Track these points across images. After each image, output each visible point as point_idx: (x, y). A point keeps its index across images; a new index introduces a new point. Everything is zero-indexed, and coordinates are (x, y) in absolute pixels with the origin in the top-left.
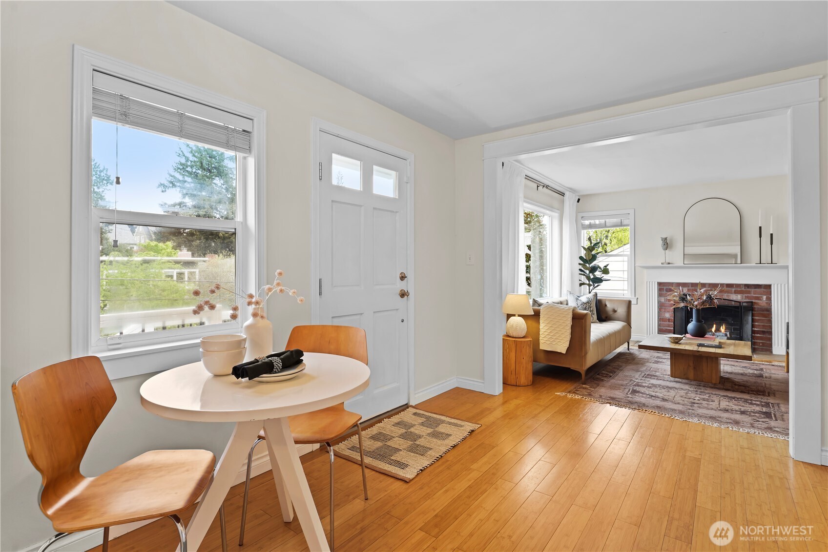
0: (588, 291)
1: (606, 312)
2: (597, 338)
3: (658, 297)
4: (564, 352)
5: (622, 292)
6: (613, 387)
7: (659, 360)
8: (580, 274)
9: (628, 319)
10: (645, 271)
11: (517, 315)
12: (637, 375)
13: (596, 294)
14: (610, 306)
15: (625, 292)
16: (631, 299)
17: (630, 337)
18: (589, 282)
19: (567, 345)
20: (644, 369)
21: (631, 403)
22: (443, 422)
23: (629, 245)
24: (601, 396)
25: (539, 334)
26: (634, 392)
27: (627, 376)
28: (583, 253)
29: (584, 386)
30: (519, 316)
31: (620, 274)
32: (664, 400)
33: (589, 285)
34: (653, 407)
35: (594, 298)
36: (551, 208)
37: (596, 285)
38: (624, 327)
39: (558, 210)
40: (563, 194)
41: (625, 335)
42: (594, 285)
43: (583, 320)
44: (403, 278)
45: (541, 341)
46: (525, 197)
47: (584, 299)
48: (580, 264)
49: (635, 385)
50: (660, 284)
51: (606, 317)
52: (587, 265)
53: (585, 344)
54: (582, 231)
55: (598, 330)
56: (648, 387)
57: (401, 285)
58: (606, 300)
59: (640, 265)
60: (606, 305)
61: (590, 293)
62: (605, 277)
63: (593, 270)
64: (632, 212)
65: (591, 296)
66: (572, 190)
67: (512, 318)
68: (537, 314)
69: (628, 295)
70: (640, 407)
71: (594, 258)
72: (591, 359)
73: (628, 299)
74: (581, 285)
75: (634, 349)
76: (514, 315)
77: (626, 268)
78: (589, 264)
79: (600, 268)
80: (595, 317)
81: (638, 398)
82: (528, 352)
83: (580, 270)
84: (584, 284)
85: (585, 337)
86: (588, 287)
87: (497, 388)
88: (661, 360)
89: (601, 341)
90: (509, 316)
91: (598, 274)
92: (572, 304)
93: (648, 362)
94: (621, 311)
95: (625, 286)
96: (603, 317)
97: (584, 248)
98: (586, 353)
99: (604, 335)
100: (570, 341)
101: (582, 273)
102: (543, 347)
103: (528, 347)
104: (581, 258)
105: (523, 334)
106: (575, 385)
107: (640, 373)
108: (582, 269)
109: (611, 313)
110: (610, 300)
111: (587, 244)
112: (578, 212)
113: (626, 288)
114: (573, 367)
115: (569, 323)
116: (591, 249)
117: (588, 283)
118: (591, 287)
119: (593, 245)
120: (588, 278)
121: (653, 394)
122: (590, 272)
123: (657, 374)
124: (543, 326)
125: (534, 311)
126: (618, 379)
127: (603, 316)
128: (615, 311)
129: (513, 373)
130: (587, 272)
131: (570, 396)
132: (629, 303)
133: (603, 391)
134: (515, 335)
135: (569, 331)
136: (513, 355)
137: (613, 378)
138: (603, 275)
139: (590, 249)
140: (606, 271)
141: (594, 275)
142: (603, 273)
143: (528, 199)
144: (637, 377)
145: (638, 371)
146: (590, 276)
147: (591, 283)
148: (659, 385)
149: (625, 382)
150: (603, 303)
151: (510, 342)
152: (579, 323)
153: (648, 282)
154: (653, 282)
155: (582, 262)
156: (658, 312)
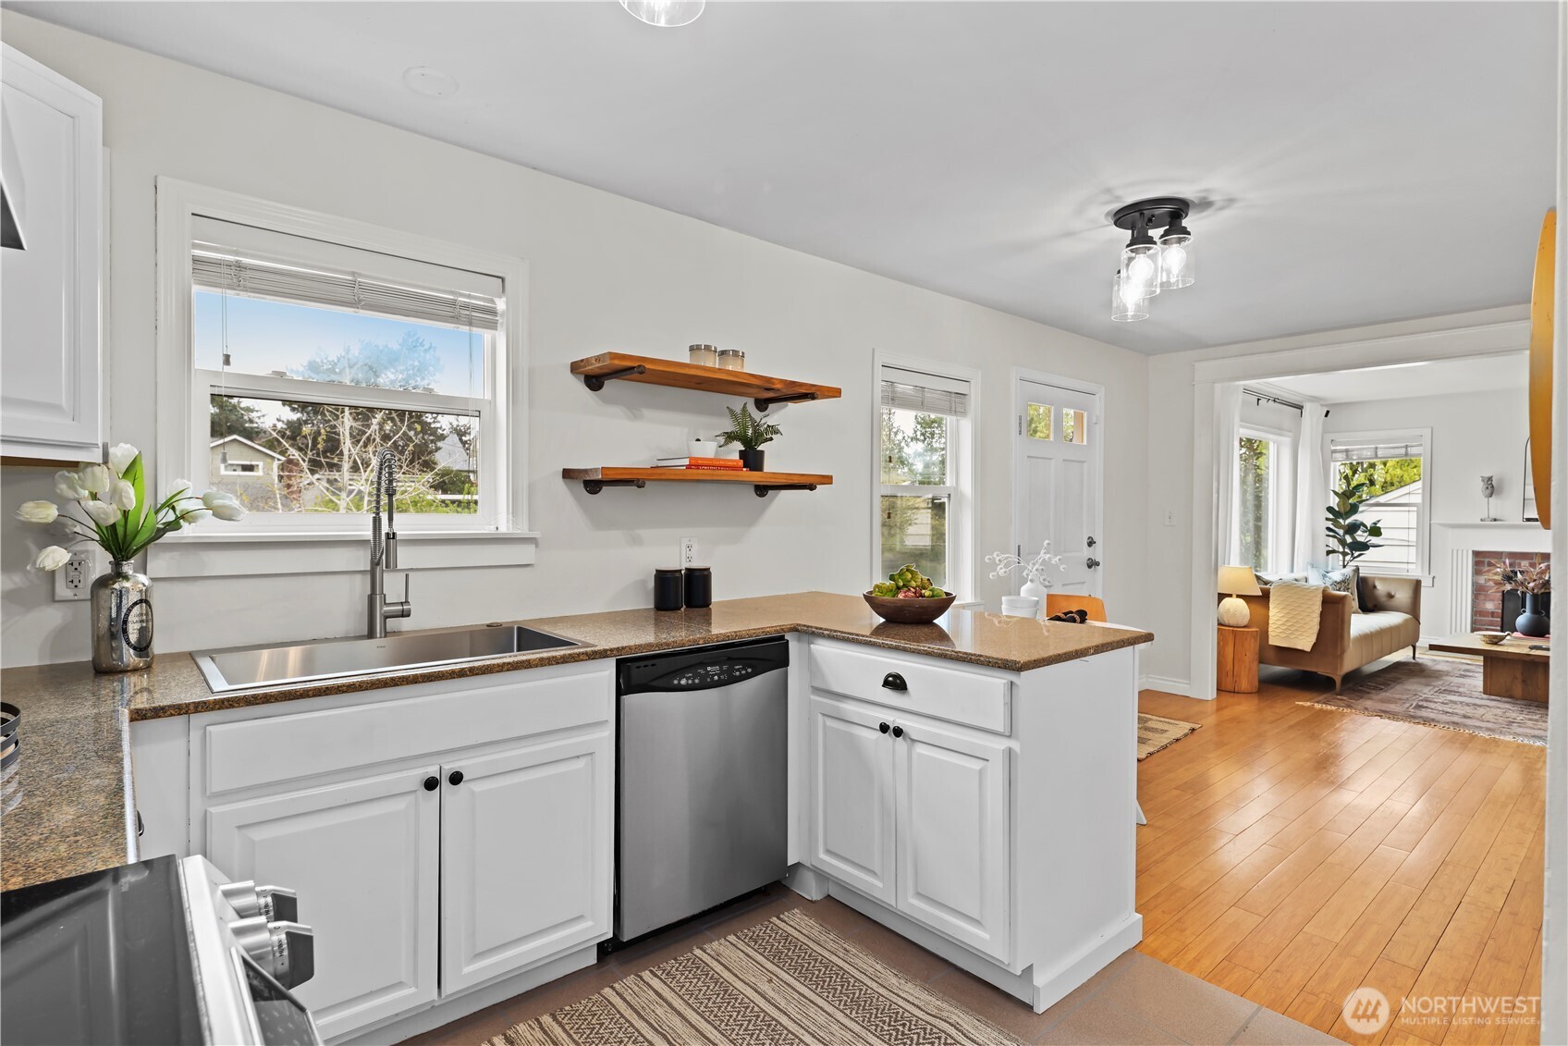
0: (1341, 563)
1: (1375, 598)
2: (1361, 633)
3: (1473, 576)
4: (1308, 649)
5: (1405, 566)
6: (1389, 701)
7: (1468, 673)
8: (1327, 535)
9: (1414, 609)
10: (1450, 531)
11: (1234, 596)
12: (1426, 690)
13: (1357, 570)
14: (1381, 588)
15: (1411, 566)
16: (1419, 578)
17: (1417, 639)
18: (1344, 548)
19: (1313, 639)
20: (1440, 683)
21: (1414, 717)
22: (1150, 719)
23: (1420, 482)
24: (1366, 709)
25: (1268, 624)
26: (1419, 707)
27: (1409, 690)
28: (1334, 502)
29: (1339, 697)
30: (1238, 596)
31: (1403, 535)
32: (1465, 717)
33: (1344, 554)
34: (1448, 723)
35: (1354, 576)
36: (1278, 429)
37: (1356, 554)
38: (1406, 621)
39: (1290, 432)
40: (1300, 408)
41: (1408, 634)
42: (1353, 554)
43: (1340, 606)
44: (1091, 543)
45: (1271, 634)
46: (1242, 421)
47: (1337, 576)
48: (1327, 519)
49: (1422, 700)
50: (1473, 552)
51: (1375, 606)
52: (1341, 521)
53: (1342, 637)
54: (1332, 464)
55: (1361, 624)
56: (1443, 703)
57: (1087, 553)
58: (1374, 578)
59: (1442, 522)
60: (1375, 587)
61: (1344, 566)
62: (1374, 540)
63: (1352, 529)
64: (1427, 432)
65: (1349, 570)
66: (1314, 399)
67: (1226, 601)
68: (1265, 596)
69: (1415, 572)
70: (1426, 721)
71: (1354, 509)
72: (1349, 664)
73: (1416, 578)
74: (1328, 553)
75: (1425, 657)
76: (1230, 596)
77: (1414, 524)
78: (1345, 519)
79: (1365, 526)
80: (1355, 604)
81: (1423, 713)
82: (1252, 647)
83: (1328, 529)
84: (1334, 551)
85: (1342, 629)
86: (1341, 557)
87: (1209, 692)
88: (1471, 674)
89: (1367, 638)
90: (1221, 596)
91: (1361, 536)
92: (1316, 581)
93: (1447, 675)
94: (1403, 596)
95: (1411, 554)
96: (1370, 605)
97: (1335, 493)
98: (1343, 652)
99: (1372, 630)
100: (1318, 635)
101: (1331, 534)
102: (1272, 641)
103: (1253, 640)
104: (1330, 509)
105: (1245, 621)
106: (1325, 696)
107: (1431, 688)
108: (1332, 527)
109: (1383, 599)
110: (1383, 580)
111: (1341, 486)
112: (1325, 432)
113: (1413, 559)
114: (1322, 671)
115: (1318, 608)
116: (1348, 494)
117: (1341, 550)
118: (1348, 558)
119: (1353, 488)
120: (1342, 542)
121: (1450, 710)
122: (1346, 533)
123: (1461, 690)
124: (1275, 613)
125: (1262, 590)
126: (1396, 692)
127: (1370, 603)
128: (1391, 596)
129: (1230, 674)
130: (1341, 532)
131: (1318, 706)
132: (1417, 585)
133: (1368, 703)
134: (1232, 622)
135: (1317, 620)
136: (1229, 650)
137: (1385, 691)
138: (1369, 538)
139: (1345, 496)
140: (1375, 531)
141: (1354, 538)
142: (1370, 535)
143: (1245, 420)
144: (1427, 692)
145: (1427, 685)
146: (1345, 539)
147: (1347, 550)
148: (1461, 703)
149: (1405, 697)
150: (1371, 583)
151: (1226, 630)
152: (1332, 608)
153: (1455, 552)
154: (1465, 552)
155: (1331, 516)
156: (1473, 600)
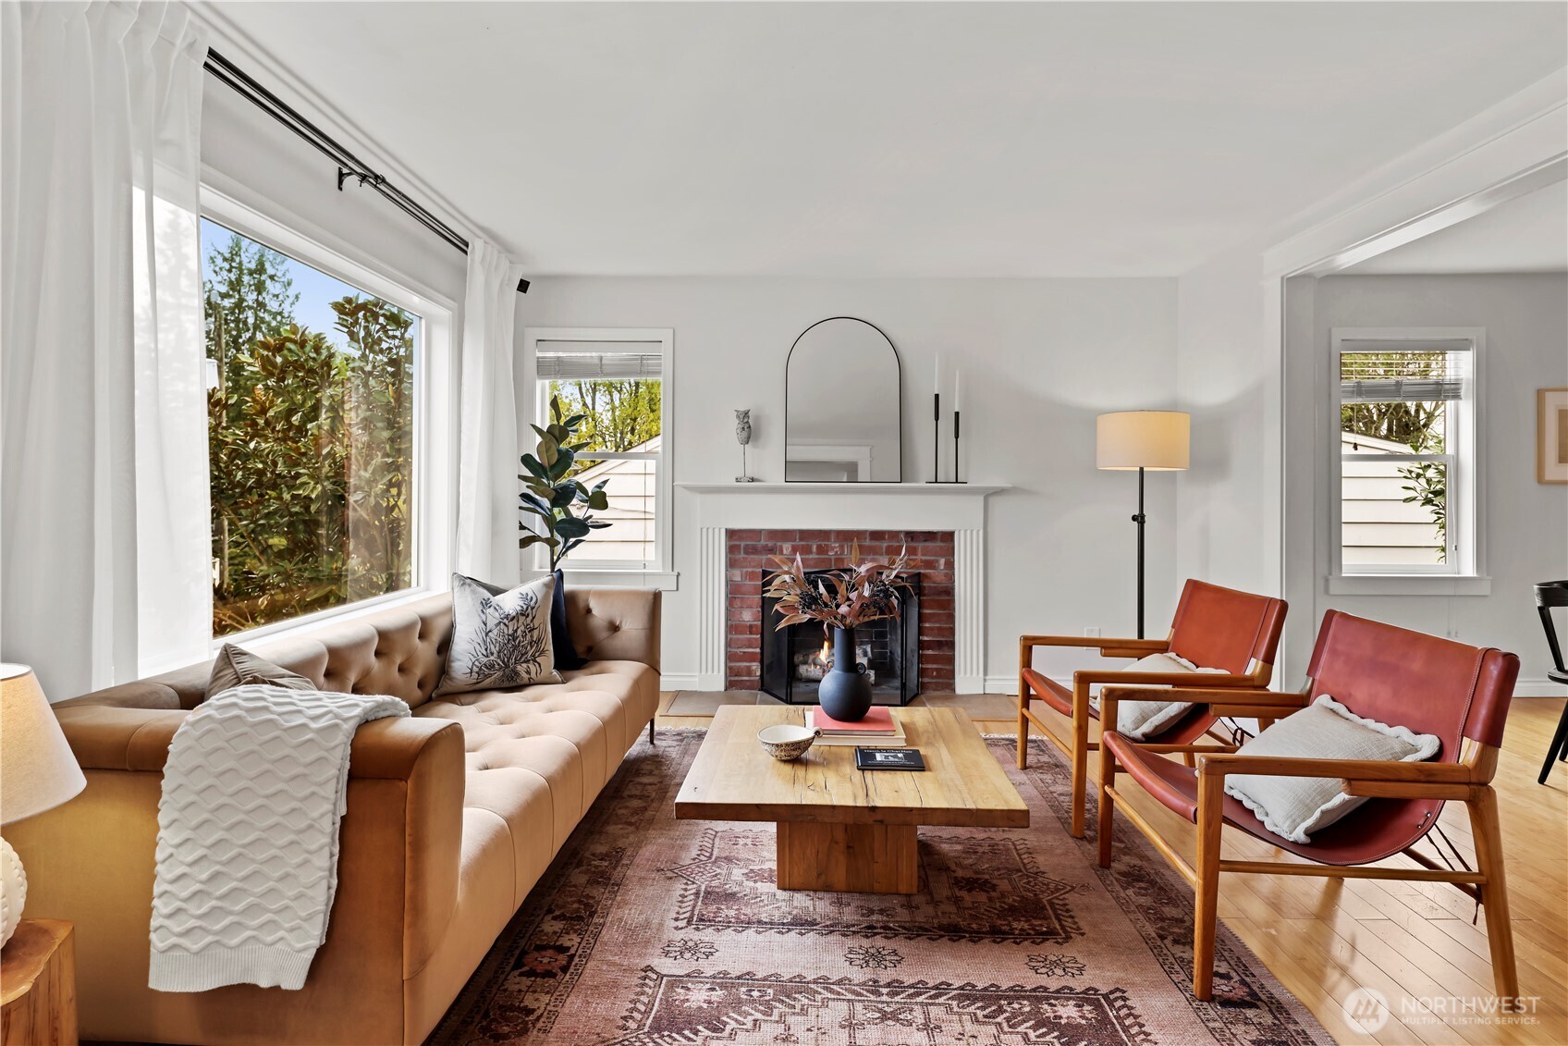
1: (587, 633)
3: (726, 570)
4: (296, 977)
8: (520, 508)
9: (651, 653)
10: (698, 498)
14: (600, 613)
16: (659, 590)
18: (552, 533)
19: (311, 937)
23: (659, 438)
28: (533, 444)
31: (638, 504)
33: (552, 543)
35: (550, 594)
36: (420, 285)
37: (571, 541)
38: (639, 681)
39: (450, 299)
40: (462, 246)
42: (565, 542)
43: (410, 783)
47: (514, 600)
48: (522, 478)
50: (726, 529)
51: (585, 655)
52: (546, 482)
53: (416, 911)
54: (539, 382)
58: (588, 593)
59: (687, 484)
60: (589, 611)
62: (597, 515)
63: (564, 496)
64: (666, 335)
65: (537, 587)
66: (496, 242)
69: (654, 567)
71: (566, 460)
73: (654, 589)
74: (525, 543)
77: (651, 490)
78: (552, 479)
79: (584, 491)
83: (525, 497)
84: (534, 538)
85: (419, 876)
86: (547, 548)
91: (577, 509)
94: (632, 627)
95: (651, 553)
96: (575, 656)
97: (537, 430)
100: (332, 915)
101: (531, 505)
104: (527, 460)
108: (531, 492)
109: (603, 636)
110: (601, 595)
111: (544, 419)
112: (520, 319)
116: (556, 433)
117: (547, 534)
118: (558, 549)
119: (565, 423)
120: (548, 521)
122: (554, 503)
127: (575, 652)
128: (614, 628)
130: (546, 503)
132: (654, 603)
135: (326, 857)
138: (592, 512)
139: (554, 435)
140: (599, 500)
141: (567, 513)
142: (591, 507)
146: (553, 516)
147: (557, 536)
150: (581, 604)
153: (704, 530)
154: (717, 530)
155: (528, 473)
156: (727, 609)
